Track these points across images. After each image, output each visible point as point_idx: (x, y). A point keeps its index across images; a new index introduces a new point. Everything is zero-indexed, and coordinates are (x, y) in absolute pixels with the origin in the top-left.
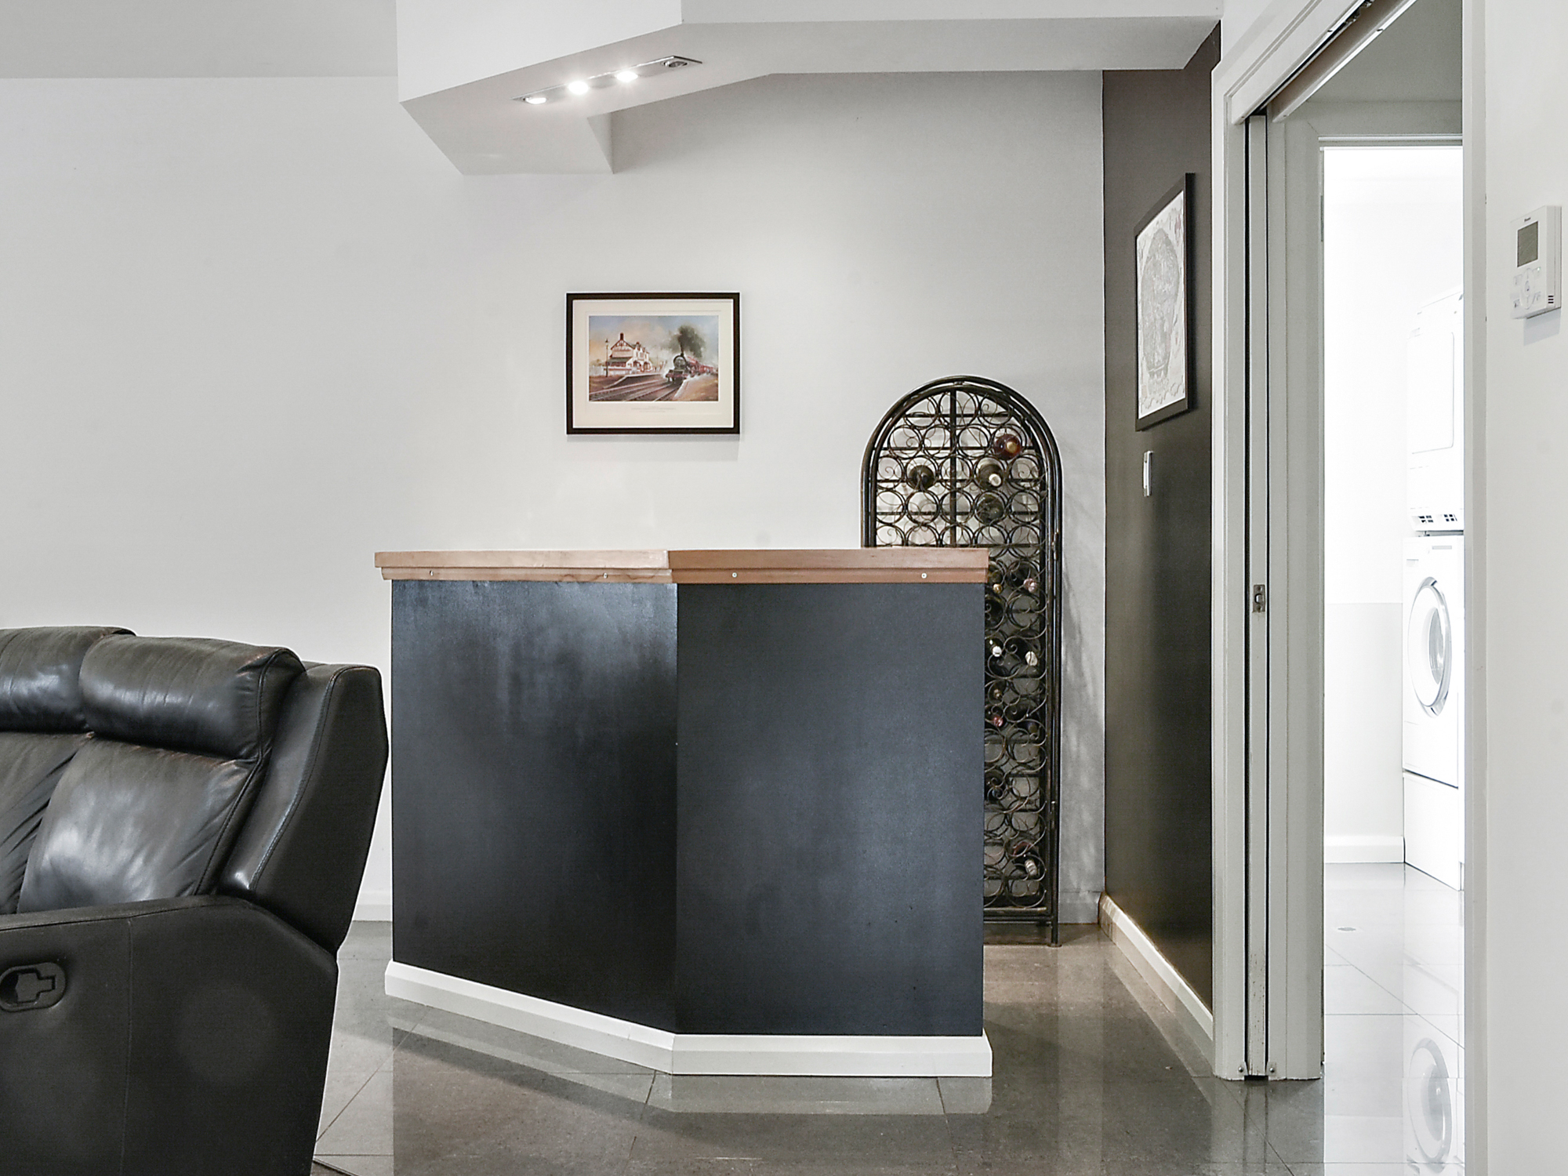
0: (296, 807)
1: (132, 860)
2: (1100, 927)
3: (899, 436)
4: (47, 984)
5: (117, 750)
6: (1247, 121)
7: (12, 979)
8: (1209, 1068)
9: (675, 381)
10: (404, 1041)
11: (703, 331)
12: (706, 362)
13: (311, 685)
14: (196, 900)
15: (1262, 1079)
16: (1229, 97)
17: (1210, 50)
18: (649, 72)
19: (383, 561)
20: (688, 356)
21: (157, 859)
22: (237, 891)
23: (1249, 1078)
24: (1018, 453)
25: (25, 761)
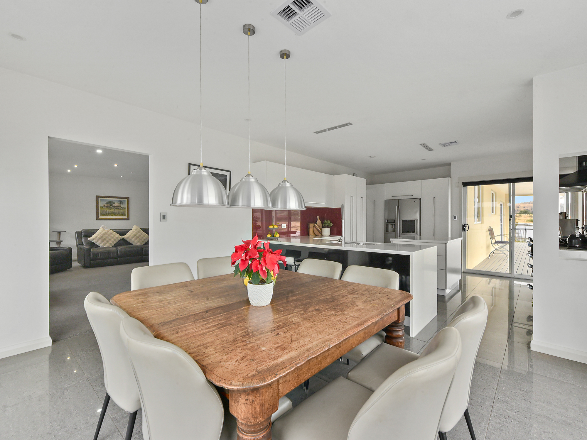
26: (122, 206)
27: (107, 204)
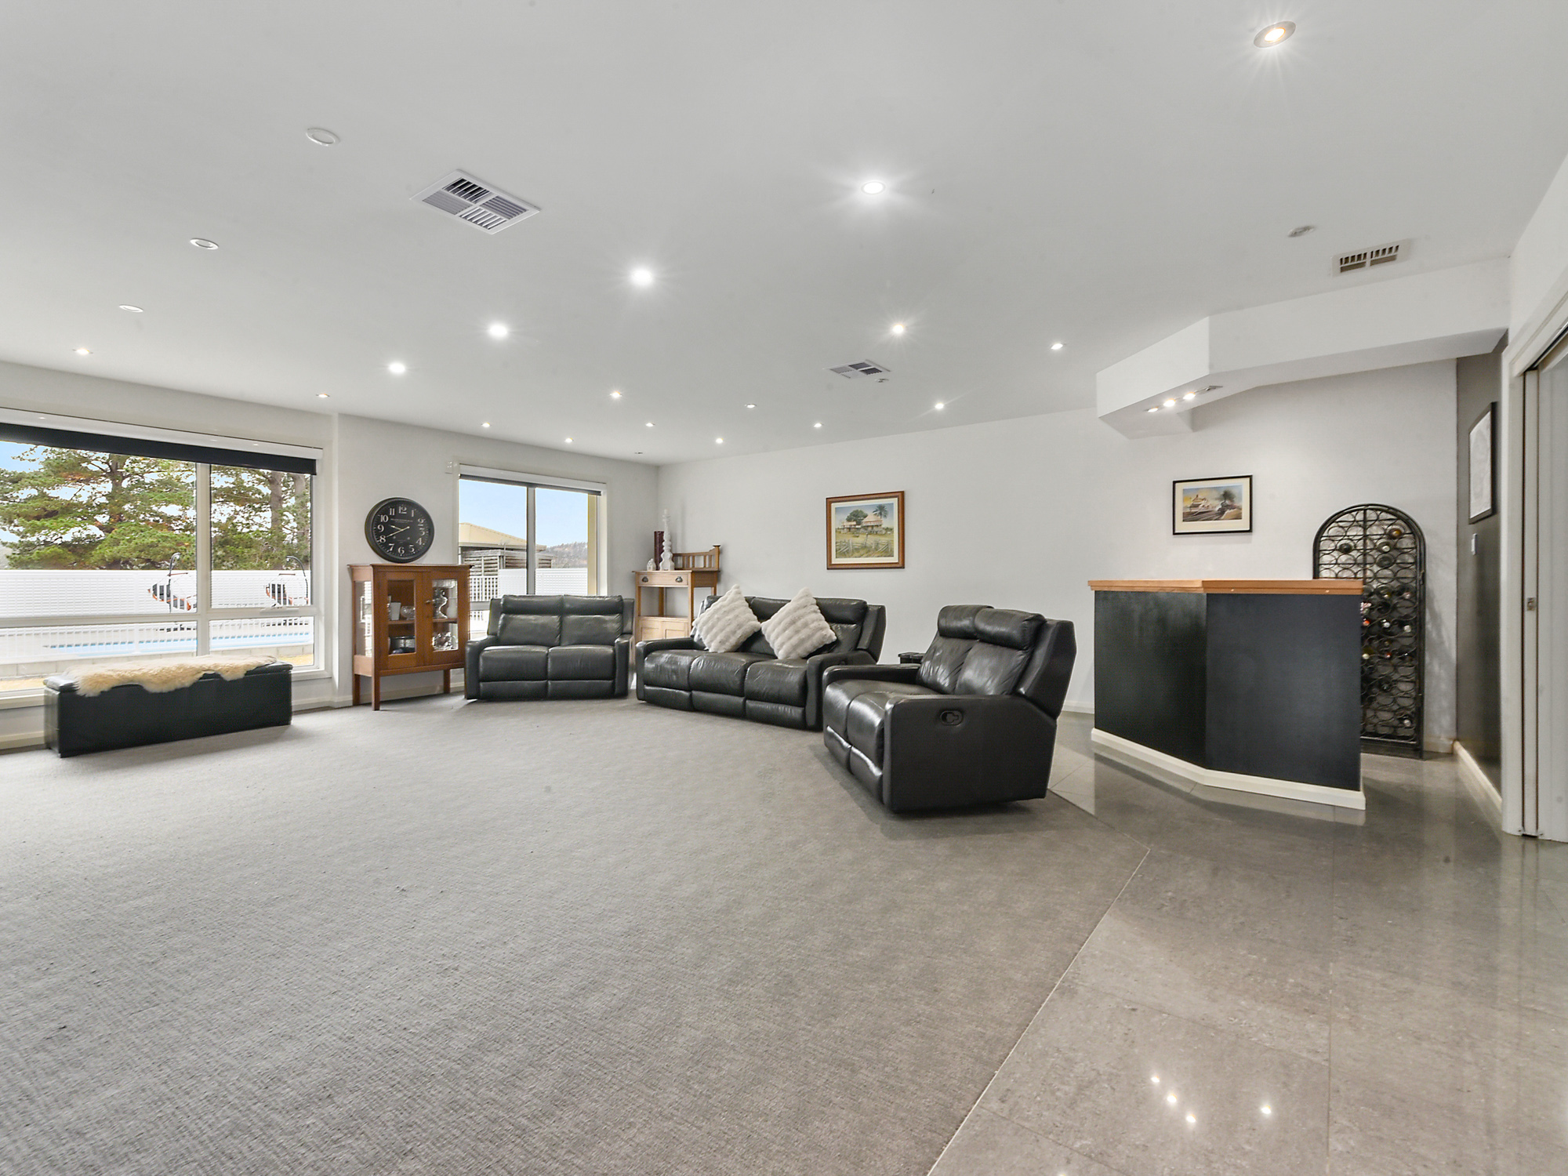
0: (1040, 670)
1: (987, 682)
2: (1452, 755)
3: (1333, 530)
4: (956, 718)
5: (985, 645)
6: (1524, 374)
7: (945, 715)
8: (1499, 827)
9: (1222, 512)
10: (1099, 758)
11: (1235, 491)
12: (1236, 504)
13: (1048, 627)
14: (1008, 697)
15: (1534, 837)
16: (1512, 364)
17: (1503, 342)
18: (1200, 392)
19: (1091, 584)
20: (1228, 502)
21: (996, 681)
22: (1020, 694)
23: (1524, 835)
24: (1401, 535)
25: (959, 648)
26: (886, 523)
27: (849, 520)
